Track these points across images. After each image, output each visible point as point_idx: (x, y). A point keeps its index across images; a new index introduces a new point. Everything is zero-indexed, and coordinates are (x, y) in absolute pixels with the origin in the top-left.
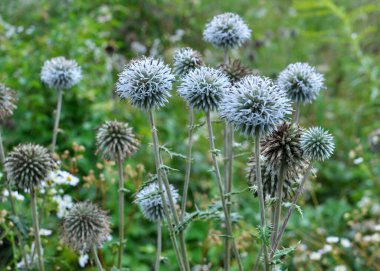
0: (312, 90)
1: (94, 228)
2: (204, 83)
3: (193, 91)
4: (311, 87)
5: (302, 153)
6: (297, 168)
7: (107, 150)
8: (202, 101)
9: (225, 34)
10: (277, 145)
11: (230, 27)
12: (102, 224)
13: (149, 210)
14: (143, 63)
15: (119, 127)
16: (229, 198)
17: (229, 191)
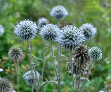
0: (92, 34)
1: (7, 88)
2: (50, 30)
3: (45, 33)
4: (92, 33)
5: (89, 57)
6: (87, 64)
7: (12, 58)
8: (49, 38)
9: (58, 14)
10: (79, 54)
11: (60, 11)
12: (10, 86)
13: (28, 81)
14: (25, 22)
15: (17, 50)
16: (60, 76)
17: (60, 73)
